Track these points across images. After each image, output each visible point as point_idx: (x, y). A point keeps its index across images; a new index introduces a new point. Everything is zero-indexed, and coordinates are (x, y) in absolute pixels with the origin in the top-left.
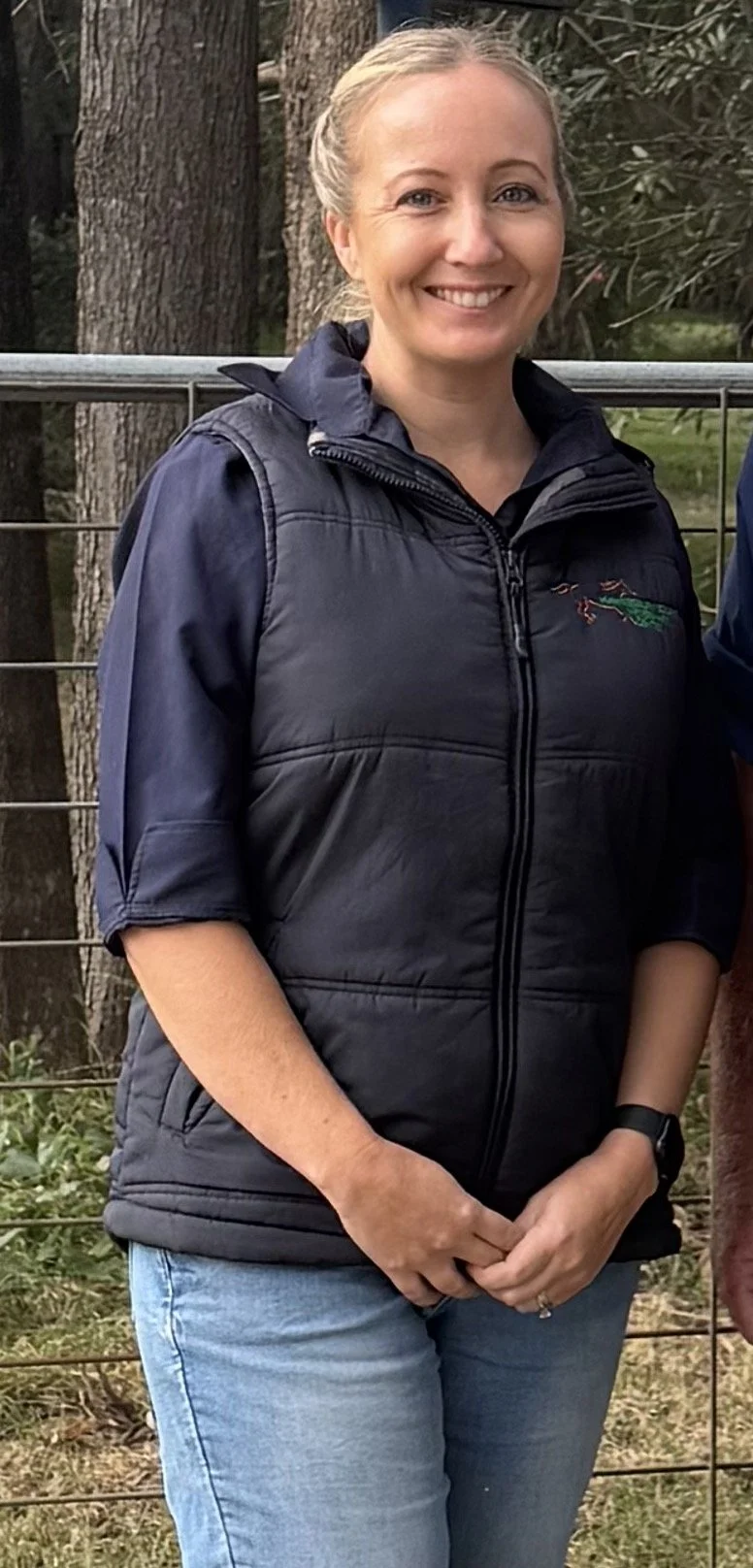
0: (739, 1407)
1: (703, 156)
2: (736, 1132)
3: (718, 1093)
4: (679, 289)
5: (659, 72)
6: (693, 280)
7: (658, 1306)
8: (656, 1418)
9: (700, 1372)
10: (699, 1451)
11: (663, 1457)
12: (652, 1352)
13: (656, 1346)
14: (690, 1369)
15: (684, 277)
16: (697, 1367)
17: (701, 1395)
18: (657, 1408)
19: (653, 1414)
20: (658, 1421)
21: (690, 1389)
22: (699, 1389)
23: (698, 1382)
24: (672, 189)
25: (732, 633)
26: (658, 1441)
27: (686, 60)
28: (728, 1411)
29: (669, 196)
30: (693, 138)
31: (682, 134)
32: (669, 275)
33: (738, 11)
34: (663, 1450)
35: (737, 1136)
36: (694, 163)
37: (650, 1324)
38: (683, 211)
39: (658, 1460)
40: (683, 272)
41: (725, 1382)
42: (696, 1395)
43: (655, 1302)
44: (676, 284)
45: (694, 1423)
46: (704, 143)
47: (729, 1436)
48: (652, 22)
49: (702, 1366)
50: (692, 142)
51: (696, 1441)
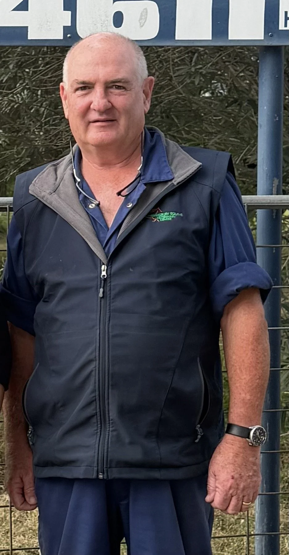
0: (31, 531)
1: (18, 132)
2: (12, 442)
3: (6, 430)
4: (11, 174)
5: (6, 105)
6: (15, 171)
7: (6, 499)
8: (4, 534)
9: (18, 520)
10: (18, 545)
11: (5, 547)
12: (3, 513)
13: (5, 511)
14: (16, 518)
15: (13, 170)
16: (18, 518)
17: (19, 527)
18: (4, 531)
19: (3, 533)
20: (5, 535)
21: (15, 525)
22: (18, 525)
23: (18, 523)
24: (8, 142)
25: (7, 283)
26: (4, 542)
27: (15, 101)
28: (27, 532)
29: (8, 145)
30: (15, 126)
31: (11, 125)
32: (8, 170)
33: (28, 85)
34: (6, 545)
35: (12, 443)
36: (16, 134)
37: (3, 504)
38: (14, 149)
39: (4, 548)
40: (13, 168)
41: (26, 523)
42: (17, 527)
43: (4, 497)
44: (10, 172)
45: (16, 536)
46: (18, 128)
47: (27, 540)
48: (3, 90)
49: (19, 517)
50: (14, 127)
51: (17, 542)
